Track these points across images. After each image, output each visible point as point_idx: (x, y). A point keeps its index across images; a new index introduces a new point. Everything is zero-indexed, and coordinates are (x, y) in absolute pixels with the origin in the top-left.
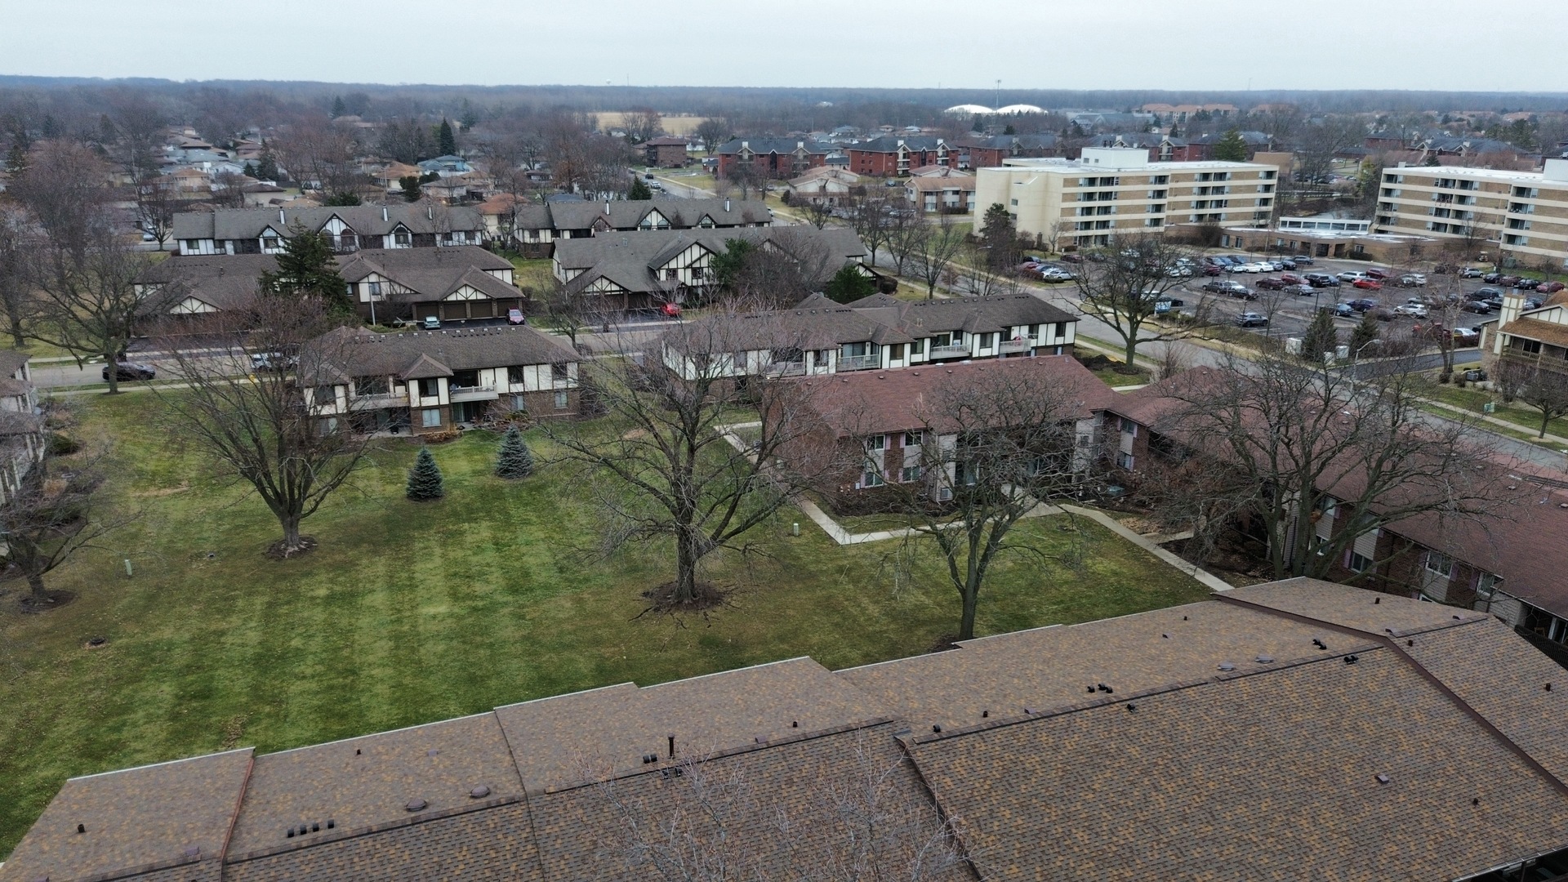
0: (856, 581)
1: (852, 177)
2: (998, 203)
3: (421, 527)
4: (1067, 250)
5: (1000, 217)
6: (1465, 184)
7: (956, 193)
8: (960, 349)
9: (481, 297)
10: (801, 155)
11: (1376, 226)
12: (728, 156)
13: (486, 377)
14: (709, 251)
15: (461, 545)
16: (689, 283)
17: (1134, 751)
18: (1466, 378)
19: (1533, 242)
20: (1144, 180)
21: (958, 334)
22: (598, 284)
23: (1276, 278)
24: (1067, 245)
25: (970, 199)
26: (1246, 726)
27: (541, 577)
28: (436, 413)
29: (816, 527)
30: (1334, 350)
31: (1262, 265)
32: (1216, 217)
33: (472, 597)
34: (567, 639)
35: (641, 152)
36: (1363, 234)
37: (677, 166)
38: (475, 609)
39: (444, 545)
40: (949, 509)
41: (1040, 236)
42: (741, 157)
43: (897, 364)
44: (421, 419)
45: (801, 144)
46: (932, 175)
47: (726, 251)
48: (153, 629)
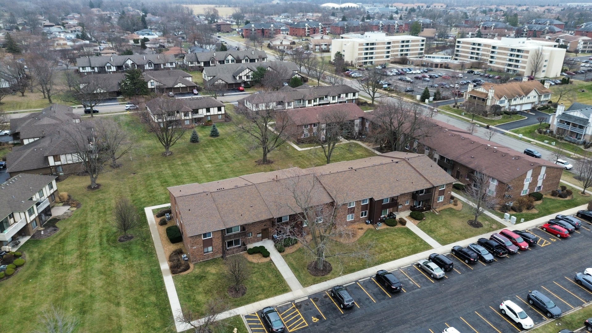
0: (303, 158)
1: (291, 38)
2: (339, 51)
3: (196, 149)
4: (360, 66)
5: (339, 56)
6: (479, 45)
7: (326, 45)
8: (327, 101)
9: (184, 86)
10: (272, 29)
11: (454, 57)
12: (247, 30)
13: (200, 111)
14: (251, 70)
15: (208, 153)
16: (245, 80)
17: (355, 177)
18: (460, 106)
19: (497, 63)
20: (384, 43)
21: (326, 97)
22: (219, 81)
23: (420, 76)
24: (360, 65)
25: (330, 47)
26: (376, 173)
27: (230, 159)
28: (188, 121)
29: (293, 147)
30: (428, 98)
31: (418, 71)
32: (406, 54)
33: (216, 163)
34: (241, 170)
35: (214, 26)
36: (449, 60)
37: (228, 32)
38: (217, 165)
39: (203, 153)
40: (325, 142)
41: (352, 62)
42: (251, 30)
43: (310, 105)
44: (184, 123)
45: (272, 25)
46: (317, 38)
47: (256, 70)
48: (146, 171)
